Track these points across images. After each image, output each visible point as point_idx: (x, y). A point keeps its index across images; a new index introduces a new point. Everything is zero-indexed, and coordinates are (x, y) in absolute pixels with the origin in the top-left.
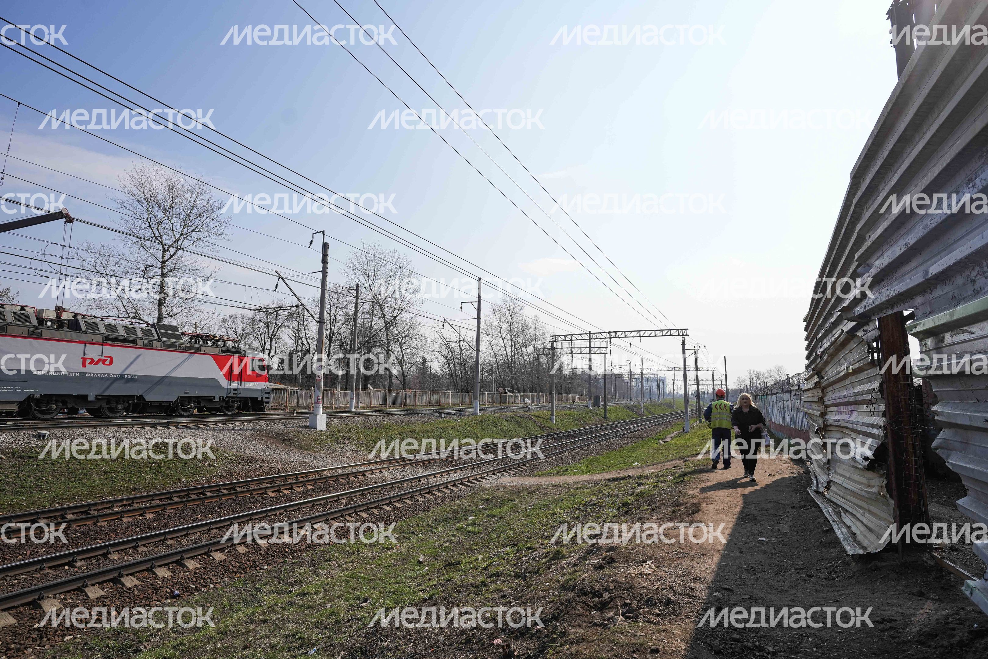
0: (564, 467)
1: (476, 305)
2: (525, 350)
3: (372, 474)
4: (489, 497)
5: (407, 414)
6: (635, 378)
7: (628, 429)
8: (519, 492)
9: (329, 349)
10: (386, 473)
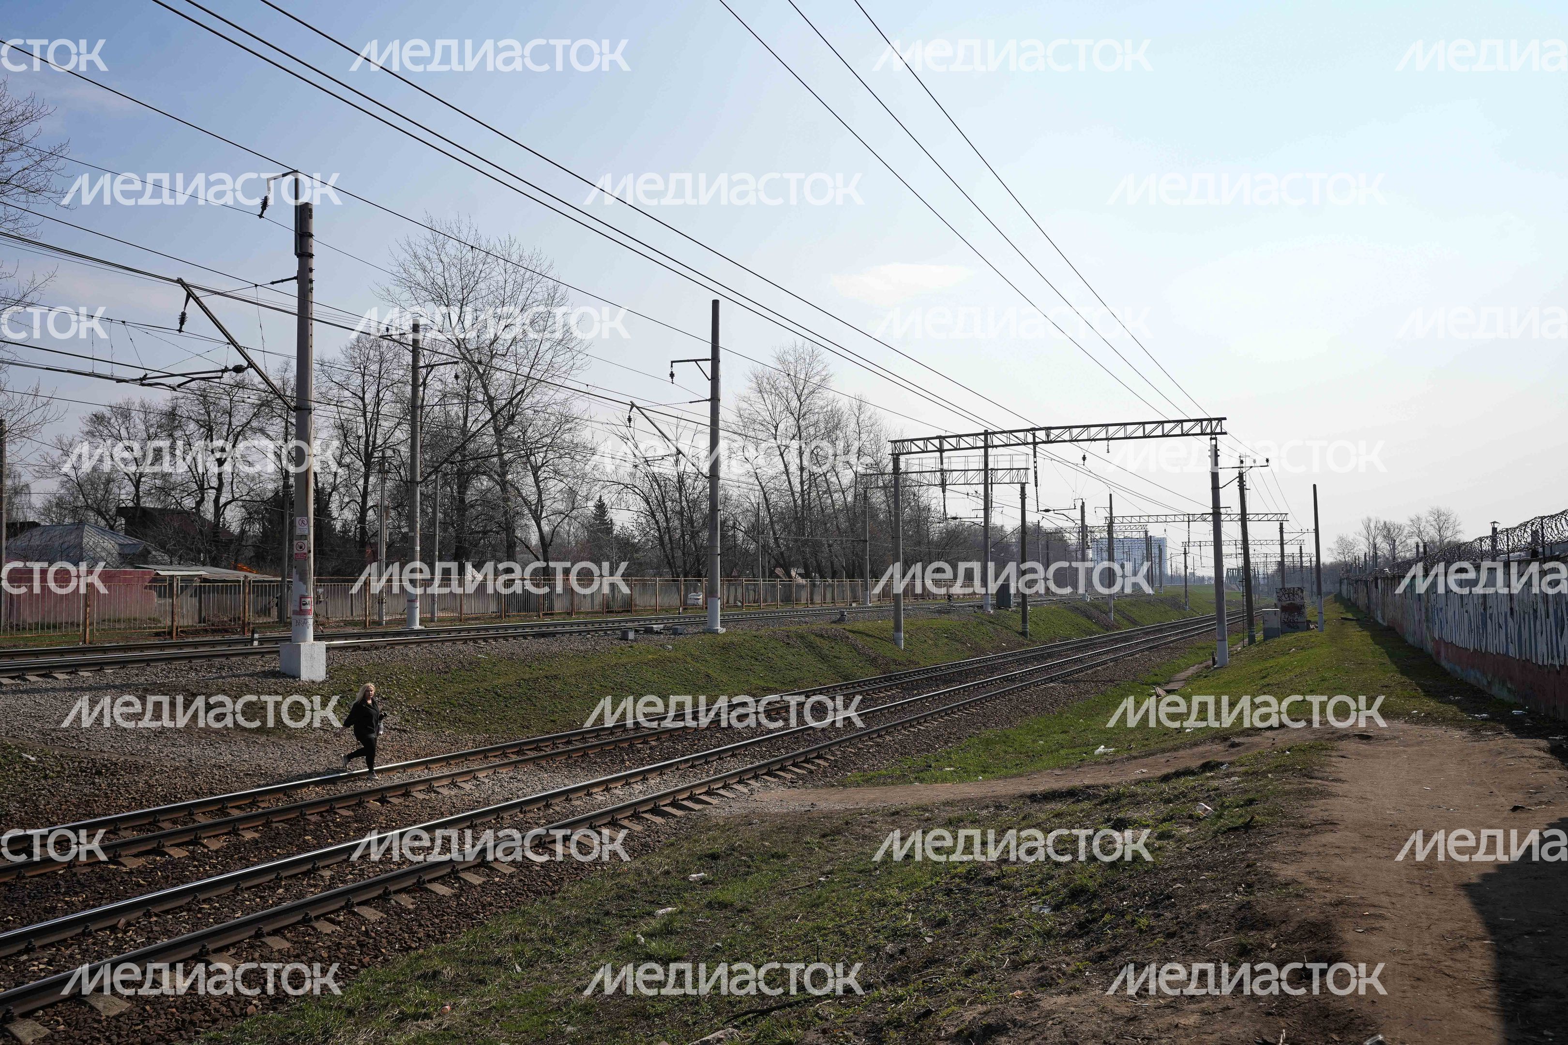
0: (919, 761)
1: (707, 366)
2: (834, 479)
3: (431, 790)
4: (719, 847)
5: (543, 635)
6: (1093, 540)
7: (1080, 660)
8: (799, 831)
9: (366, 481)
10: (467, 787)
